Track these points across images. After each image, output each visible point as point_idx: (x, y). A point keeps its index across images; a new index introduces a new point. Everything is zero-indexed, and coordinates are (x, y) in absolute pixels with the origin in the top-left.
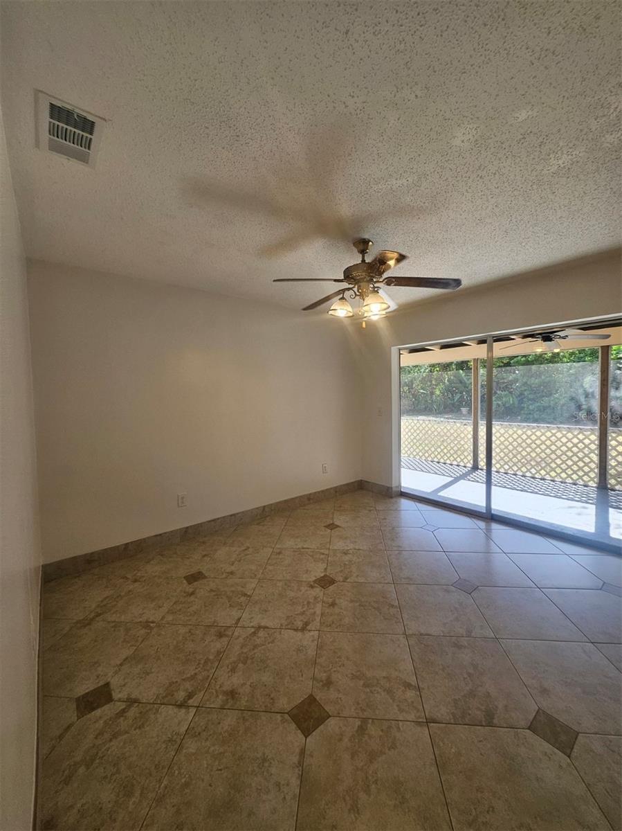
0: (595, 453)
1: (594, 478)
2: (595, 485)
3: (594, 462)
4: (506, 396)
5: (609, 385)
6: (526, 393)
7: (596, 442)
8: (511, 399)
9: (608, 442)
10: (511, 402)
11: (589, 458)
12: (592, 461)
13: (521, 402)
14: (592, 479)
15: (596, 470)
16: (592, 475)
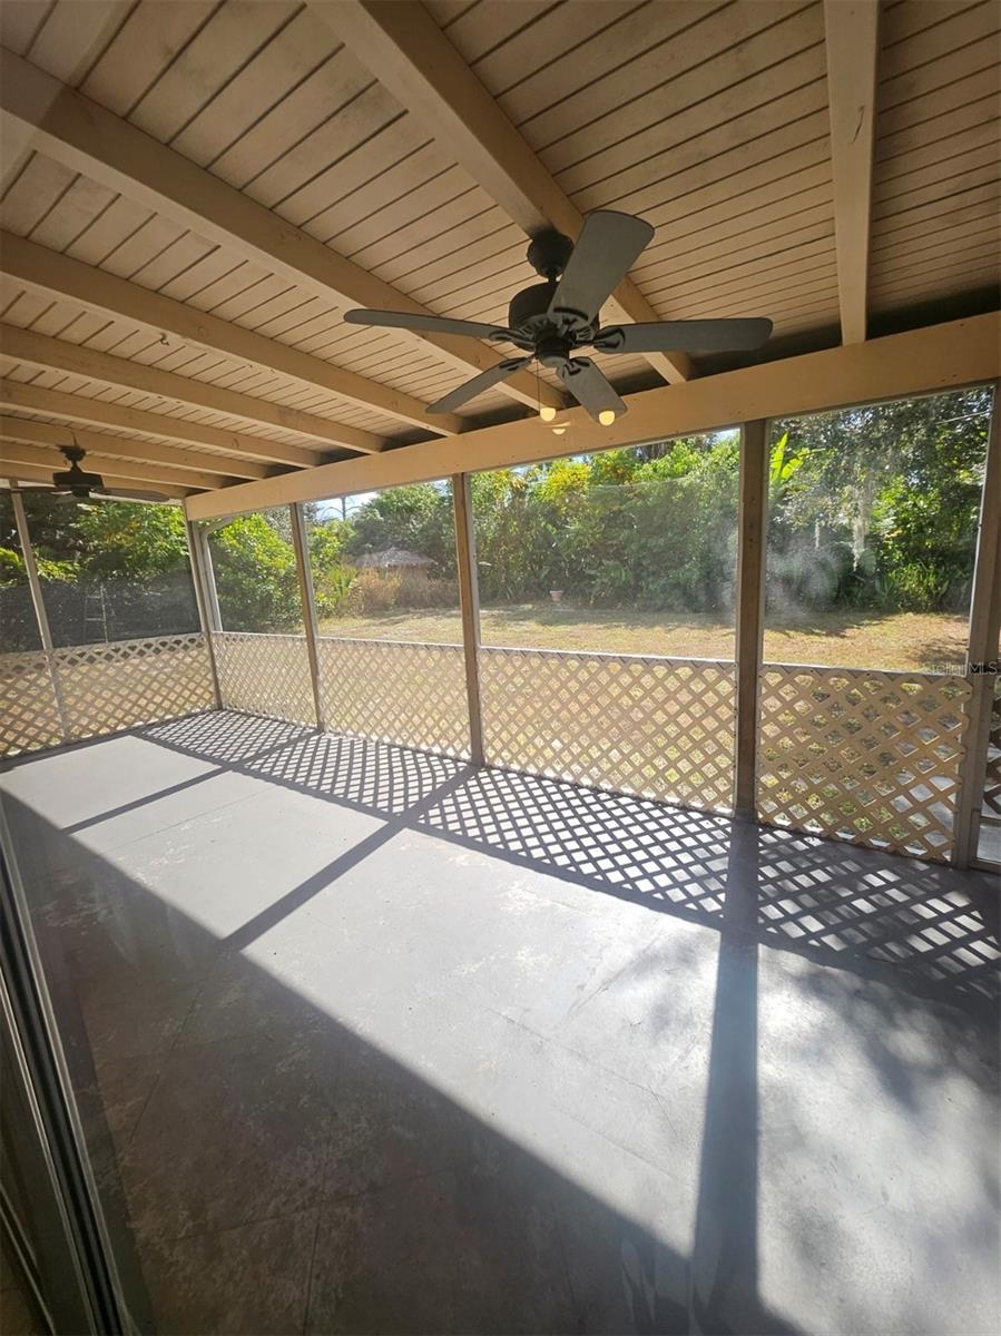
0: (728, 730)
1: (727, 792)
2: (728, 811)
3: (727, 753)
4: (616, 568)
5: (765, 540)
6: (644, 563)
7: (732, 701)
8: (624, 574)
9: (759, 700)
10: (624, 579)
11: (716, 742)
12: (722, 750)
13: (638, 578)
14: (722, 797)
15: (731, 774)
16: (722, 785)
